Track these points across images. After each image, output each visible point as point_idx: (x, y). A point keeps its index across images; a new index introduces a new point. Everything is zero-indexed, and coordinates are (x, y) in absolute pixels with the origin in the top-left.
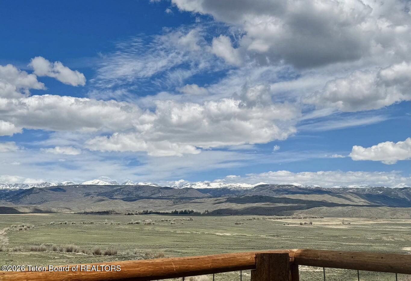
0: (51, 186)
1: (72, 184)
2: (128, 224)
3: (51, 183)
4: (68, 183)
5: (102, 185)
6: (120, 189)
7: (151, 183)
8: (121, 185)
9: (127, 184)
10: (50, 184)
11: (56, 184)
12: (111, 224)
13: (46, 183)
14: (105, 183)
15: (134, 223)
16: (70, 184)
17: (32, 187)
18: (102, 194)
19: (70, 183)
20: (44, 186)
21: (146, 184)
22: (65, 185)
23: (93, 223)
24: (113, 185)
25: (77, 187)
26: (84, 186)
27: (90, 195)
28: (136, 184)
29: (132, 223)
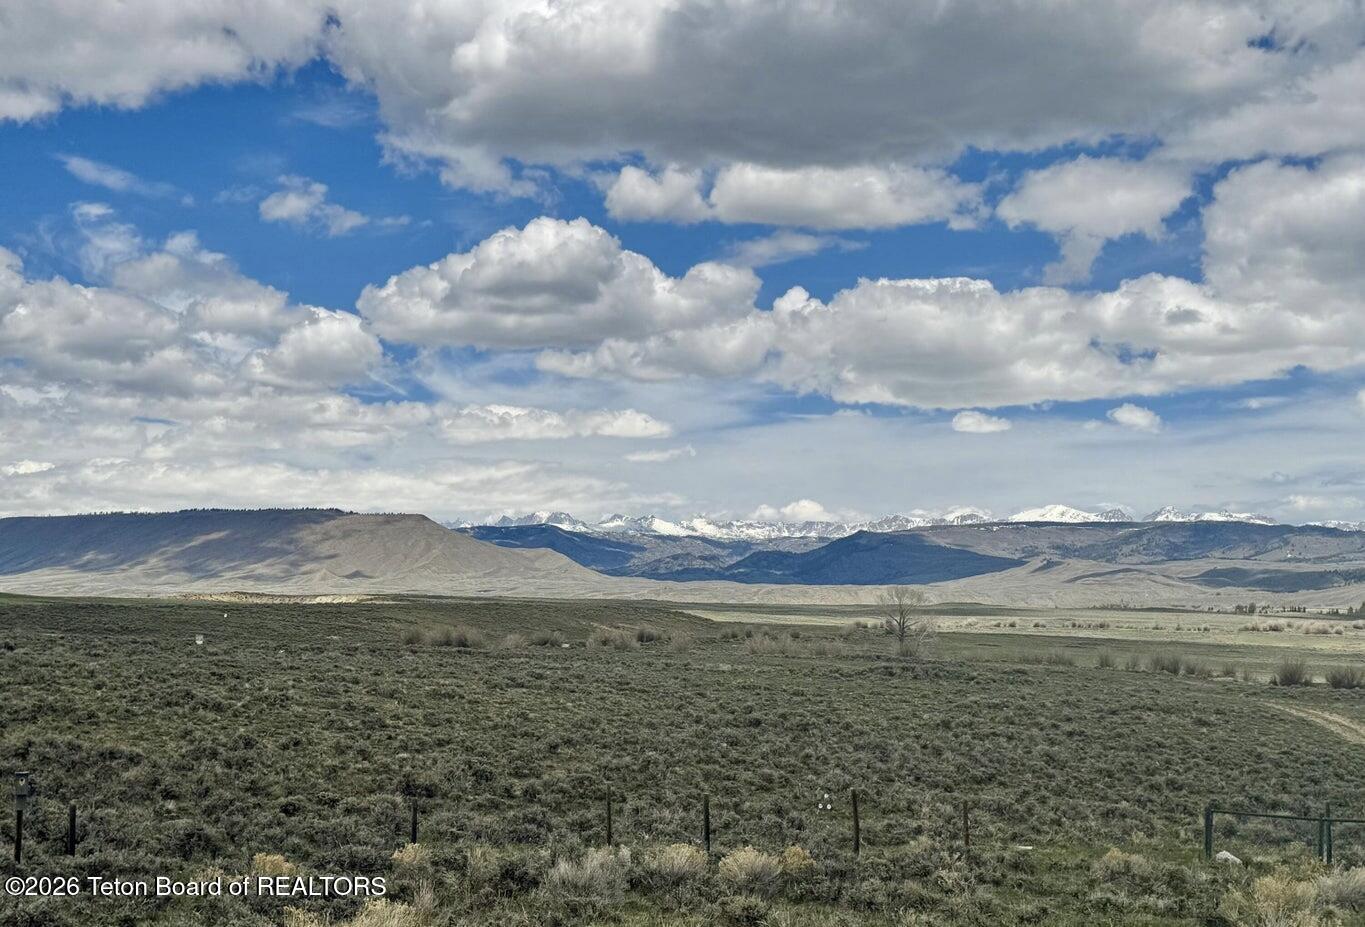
0: (910, 526)
1: (975, 521)
2: (1240, 630)
3: (910, 518)
4: (964, 518)
5: (1075, 521)
6: (1139, 535)
7: (1249, 515)
8: (1139, 521)
9: (1160, 519)
10: (908, 521)
11: (928, 522)
12: (1178, 629)
13: (896, 518)
14: (1086, 515)
15: (1261, 627)
16: (969, 522)
17: (854, 532)
18: (1077, 553)
19: (971, 517)
20: (890, 527)
21: (1231, 516)
22: (955, 524)
23: (1108, 626)
24: (1113, 520)
25: (995, 529)
26: (1017, 526)
27: (1037, 555)
28: (1193, 519)
29: (1253, 629)
